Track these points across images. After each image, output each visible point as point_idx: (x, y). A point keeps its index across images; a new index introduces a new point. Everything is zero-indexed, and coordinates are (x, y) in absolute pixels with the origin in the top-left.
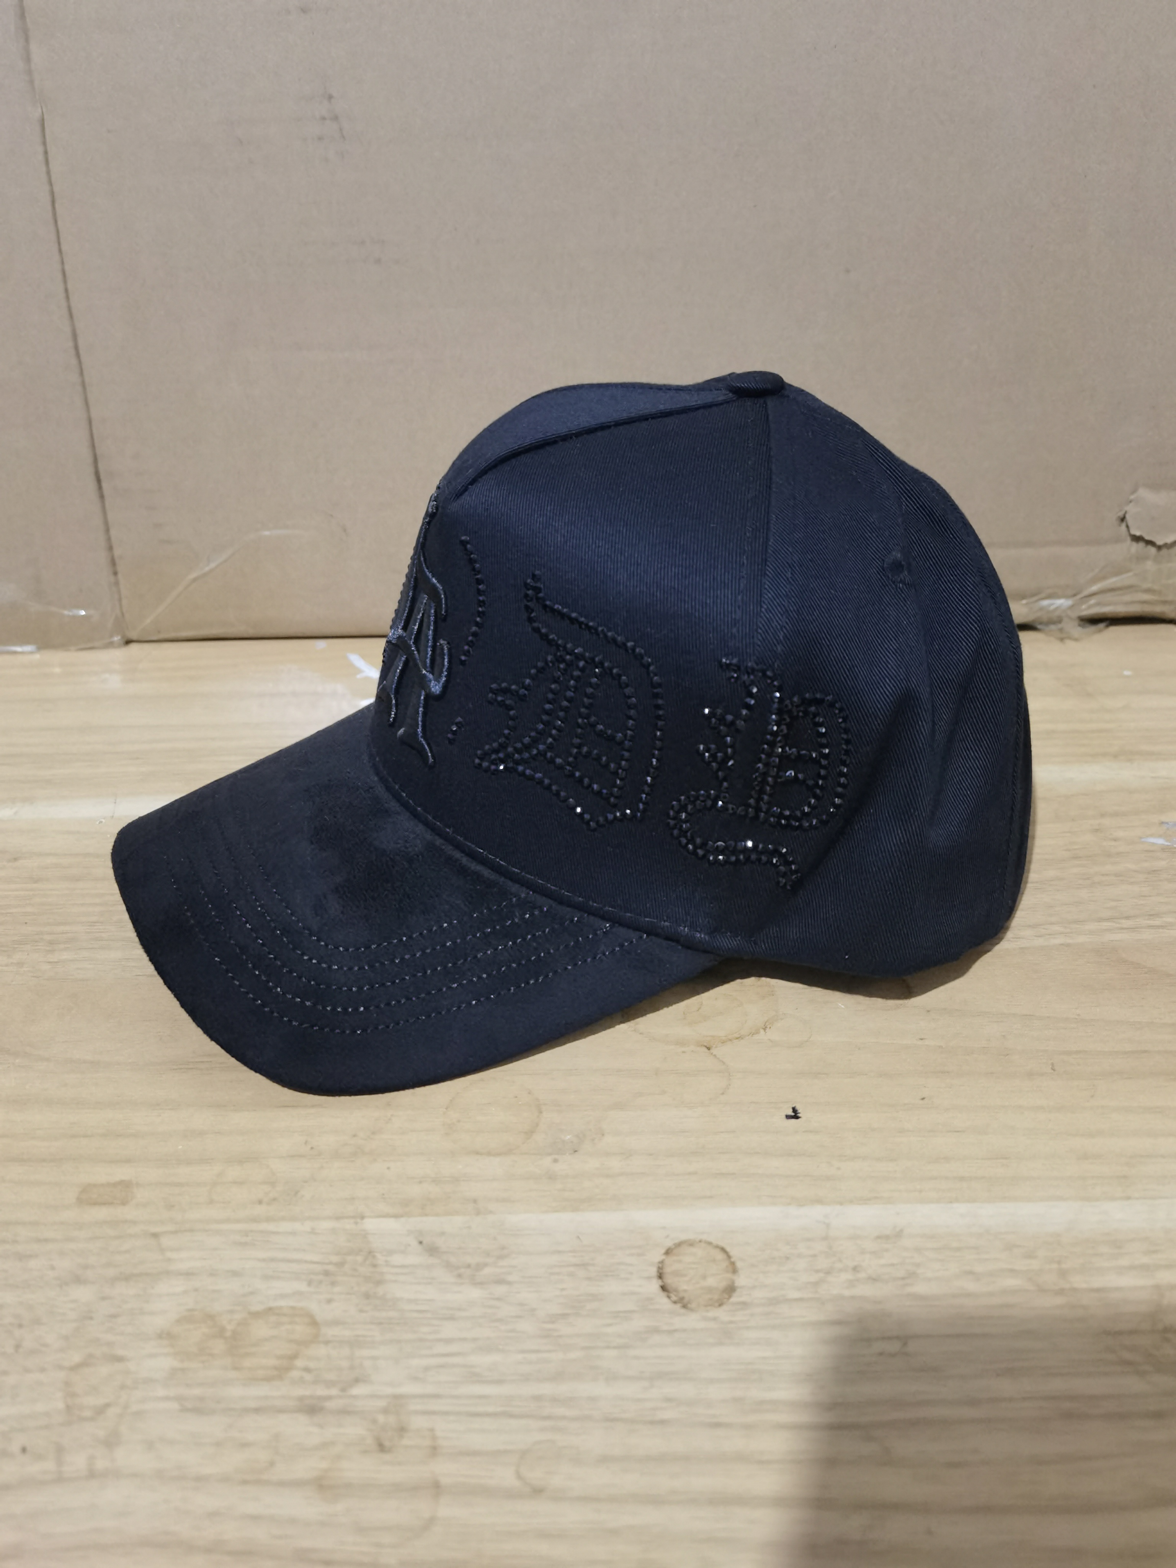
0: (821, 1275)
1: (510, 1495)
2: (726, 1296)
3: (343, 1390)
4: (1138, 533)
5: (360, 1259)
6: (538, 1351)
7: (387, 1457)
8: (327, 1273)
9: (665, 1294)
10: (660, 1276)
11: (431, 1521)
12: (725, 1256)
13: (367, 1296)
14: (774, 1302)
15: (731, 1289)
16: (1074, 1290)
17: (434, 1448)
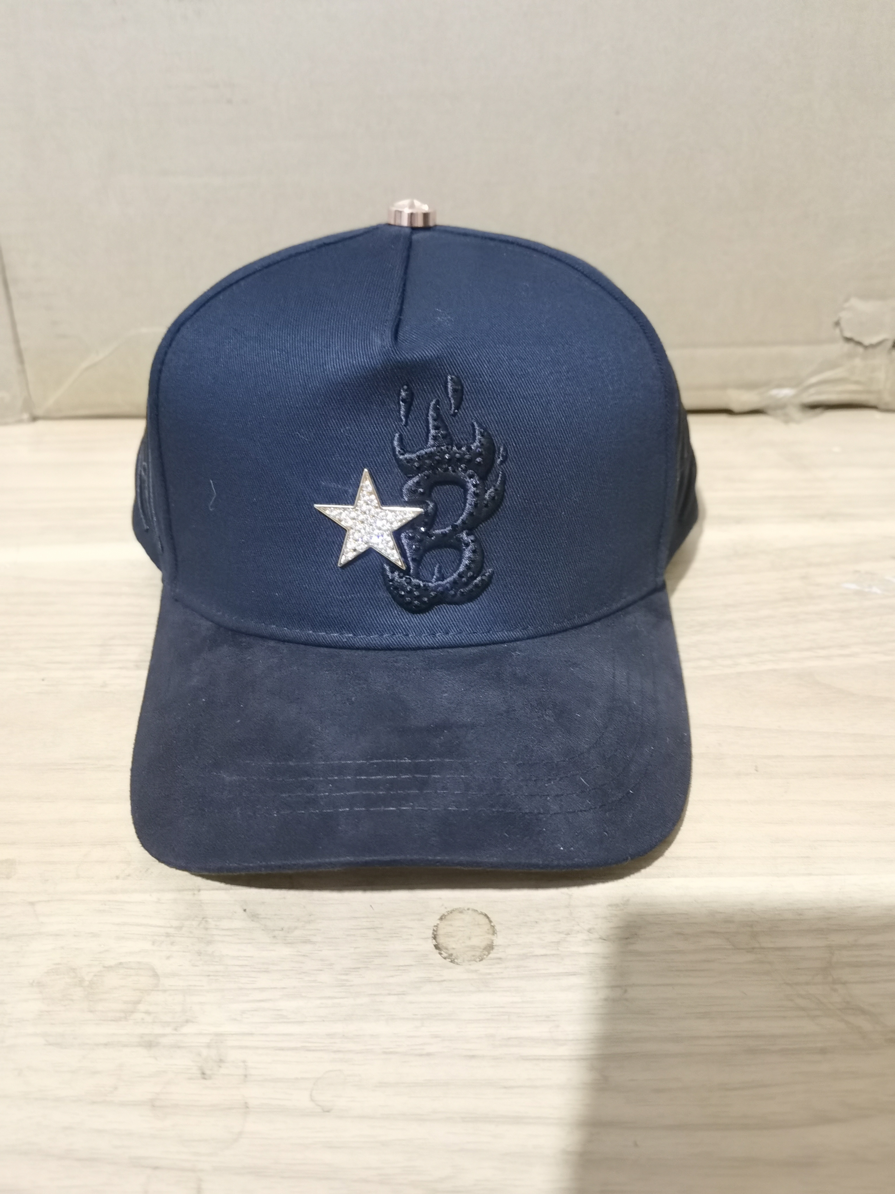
0: (564, 936)
1: (304, 1113)
2: (486, 953)
3: (176, 1029)
4: (848, 334)
5: (195, 923)
6: (333, 998)
7: (208, 1083)
8: (168, 935)
9: (438, 951)
10: (435, 938)
11: (240, 1133)
12: (487, 921)
13: (199, 953)
14: (525, 957)
15: (490, 947)
17: (246, 1076)
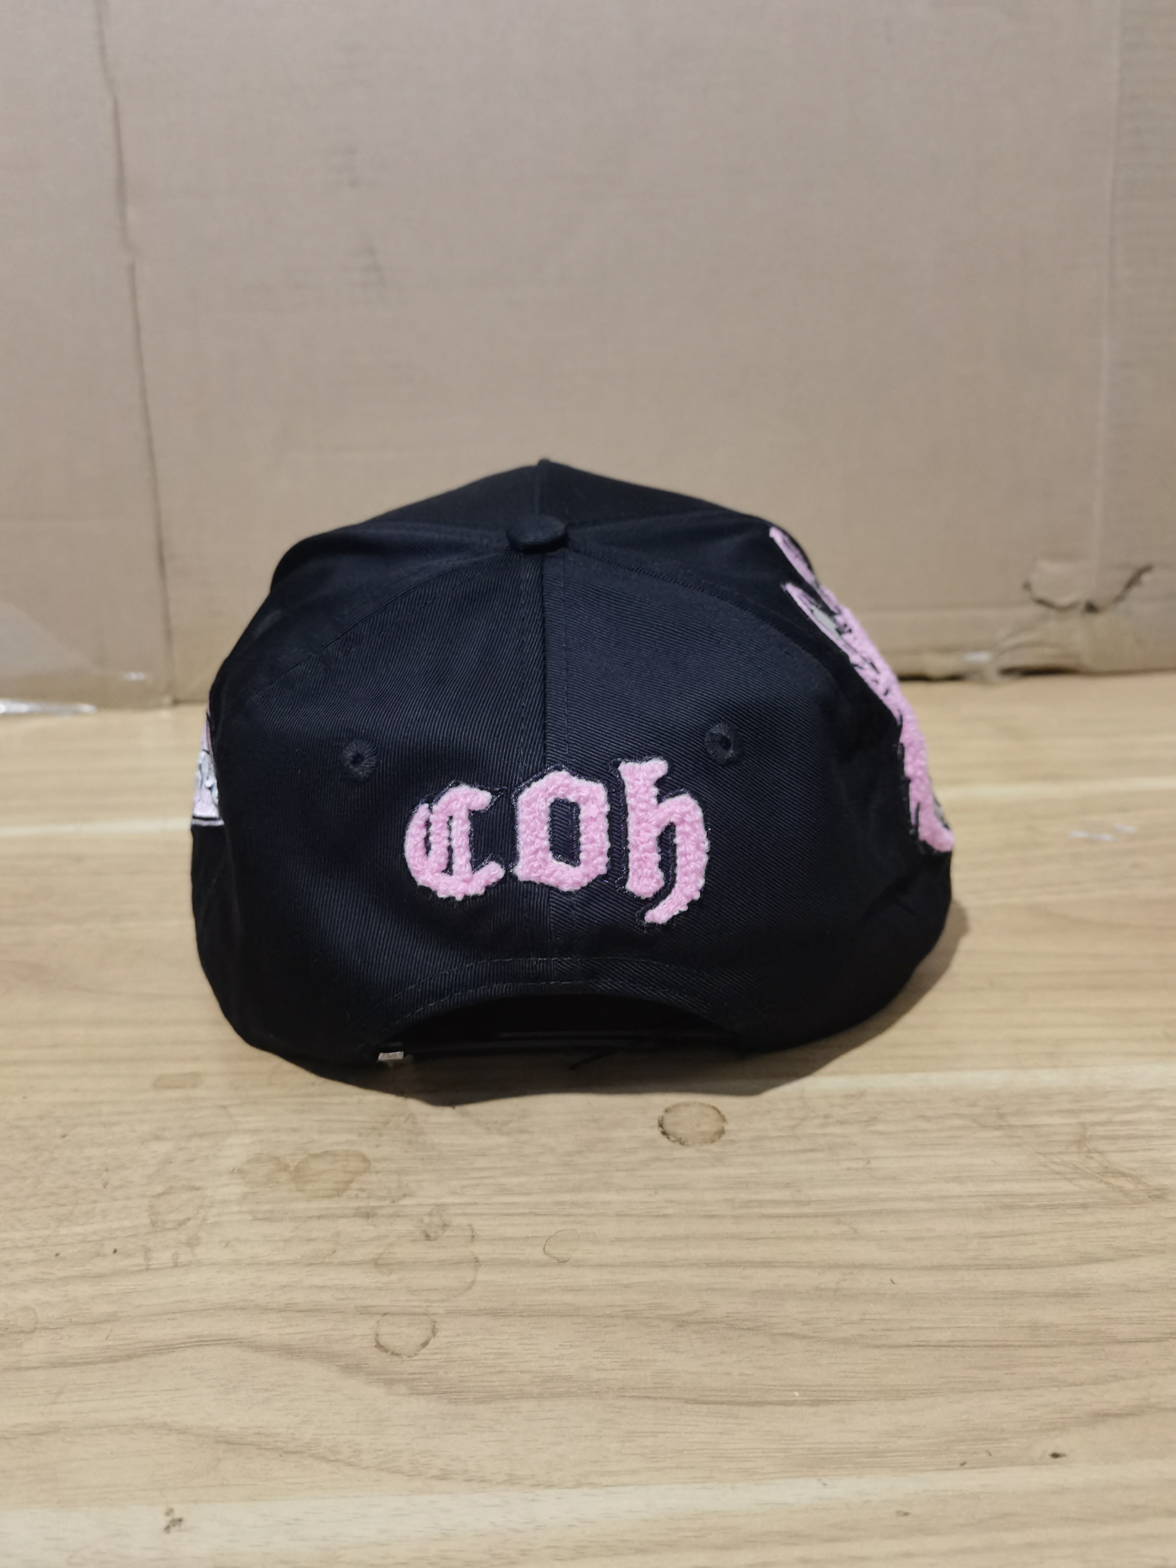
1: (539, 1265)
2: (718, 1136)
3: (393, 1202)
4: (1040, 597)
5: (402, 1119)
6: (557, 1174)
7: (433, 1243)
8: (374, 1129)
9: (666, 1137)
10: (661, 1126)
11: (473, 1282)
12: (716, 1112)
13: (410, 1142)
14: (758, 1139)
15: (721, 1132)
16: (1010, 1126)
17: (473, 1236)
